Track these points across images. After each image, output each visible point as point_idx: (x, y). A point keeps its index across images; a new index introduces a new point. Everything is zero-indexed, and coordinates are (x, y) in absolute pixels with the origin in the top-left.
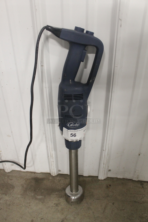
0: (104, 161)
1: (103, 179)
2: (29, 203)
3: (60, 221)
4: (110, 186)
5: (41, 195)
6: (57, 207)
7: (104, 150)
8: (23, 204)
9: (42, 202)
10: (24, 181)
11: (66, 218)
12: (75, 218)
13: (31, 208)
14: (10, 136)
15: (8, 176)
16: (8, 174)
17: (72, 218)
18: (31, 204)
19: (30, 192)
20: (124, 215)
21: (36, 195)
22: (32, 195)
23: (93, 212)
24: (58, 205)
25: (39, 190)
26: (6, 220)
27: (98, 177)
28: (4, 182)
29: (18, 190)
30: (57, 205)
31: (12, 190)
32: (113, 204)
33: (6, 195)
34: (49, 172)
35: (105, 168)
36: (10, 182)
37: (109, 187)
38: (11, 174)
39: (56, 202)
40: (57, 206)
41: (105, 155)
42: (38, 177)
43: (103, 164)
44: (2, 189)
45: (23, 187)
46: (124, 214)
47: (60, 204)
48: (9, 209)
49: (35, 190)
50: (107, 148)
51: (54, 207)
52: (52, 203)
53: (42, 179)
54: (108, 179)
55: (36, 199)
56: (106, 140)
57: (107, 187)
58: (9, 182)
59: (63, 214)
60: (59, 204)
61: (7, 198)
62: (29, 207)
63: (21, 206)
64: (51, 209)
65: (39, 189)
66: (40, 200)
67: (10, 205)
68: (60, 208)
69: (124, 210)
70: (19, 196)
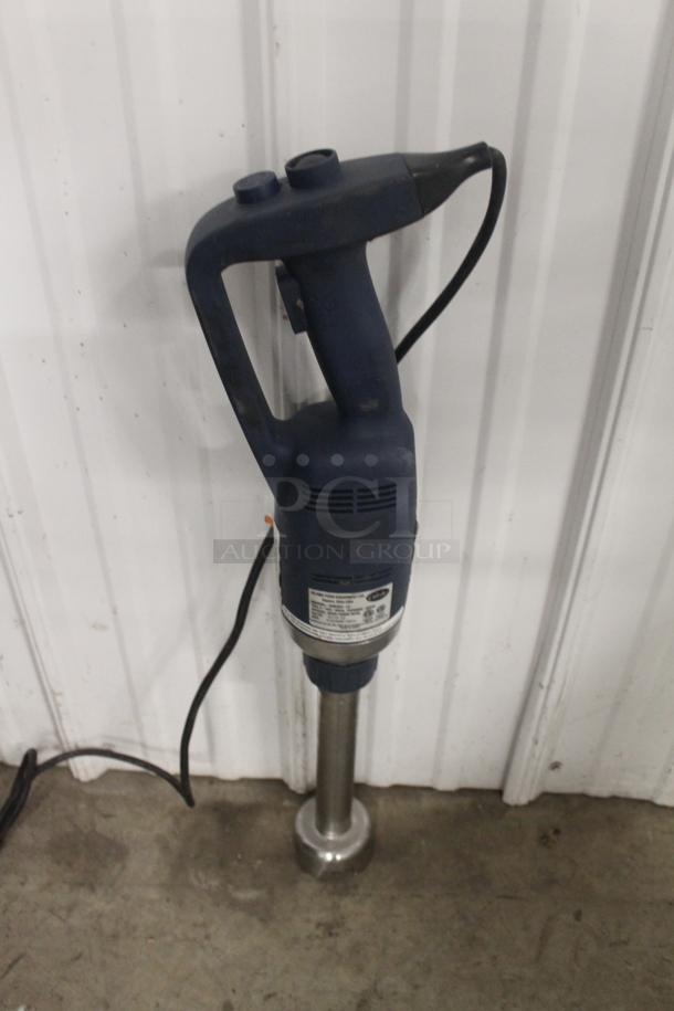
0: (537, 731)
1: (523, 800)
2: (204, 925)
3: (350, 1003)
4: (557, 832)
5: (254, 886)
6: (331, 941)
7: (545, 683)
8: (178, 931)
9: (261, 920)
10: (169, 821)
11: (375, 991)
12: (416, 987)
13: (217, 949)
14: (104, 628)
15: (92, 800)
16: (88, 790)
17: (403, 989)
18: (213, 929)
19: (200, 874)
20: (629, 968)
21: (230, 887)
22: (210, 886)
23: (495, 958)
24: (335, 931)
25: (239, 861)
26: (107, 1006)
27: (500, 792)
28: (75, 826)
29: (145, 864)
30: (330, 929)
31: (119, 865)
32: (578, 915)
33: (92, 888)
34: (277, 774)
35: (539, 759)
36: (102, 826)
37: (554, 837)
38: (102, 790)
39: (324, 917)
40: (331, 934)
41: (544, 707)
42: (230, 798)
43: (529, 743)
44: (70, 865)
45: (165, 848)
46: (627, 962)
47: (343, 924)
48: (116, 955)
49: (222, 864)
50: (558, 678)
51: (317, 942)
52: (308, 921)
53: (250, 810)
54: (547, 799)
55: (234, 904)
56: (560, 644)
57: (544, 839)
58: (99, 829)
59: (360, 970)
60: (340, 923)
61: (97, 902)
62: (206, 943)
63: (169, 939)
64: (307, 949)
65: (239, 856)
66: (250, 908)
67: (115, 936)
68: (343, 943)
69: (626, 943)
70: (153, 894)
